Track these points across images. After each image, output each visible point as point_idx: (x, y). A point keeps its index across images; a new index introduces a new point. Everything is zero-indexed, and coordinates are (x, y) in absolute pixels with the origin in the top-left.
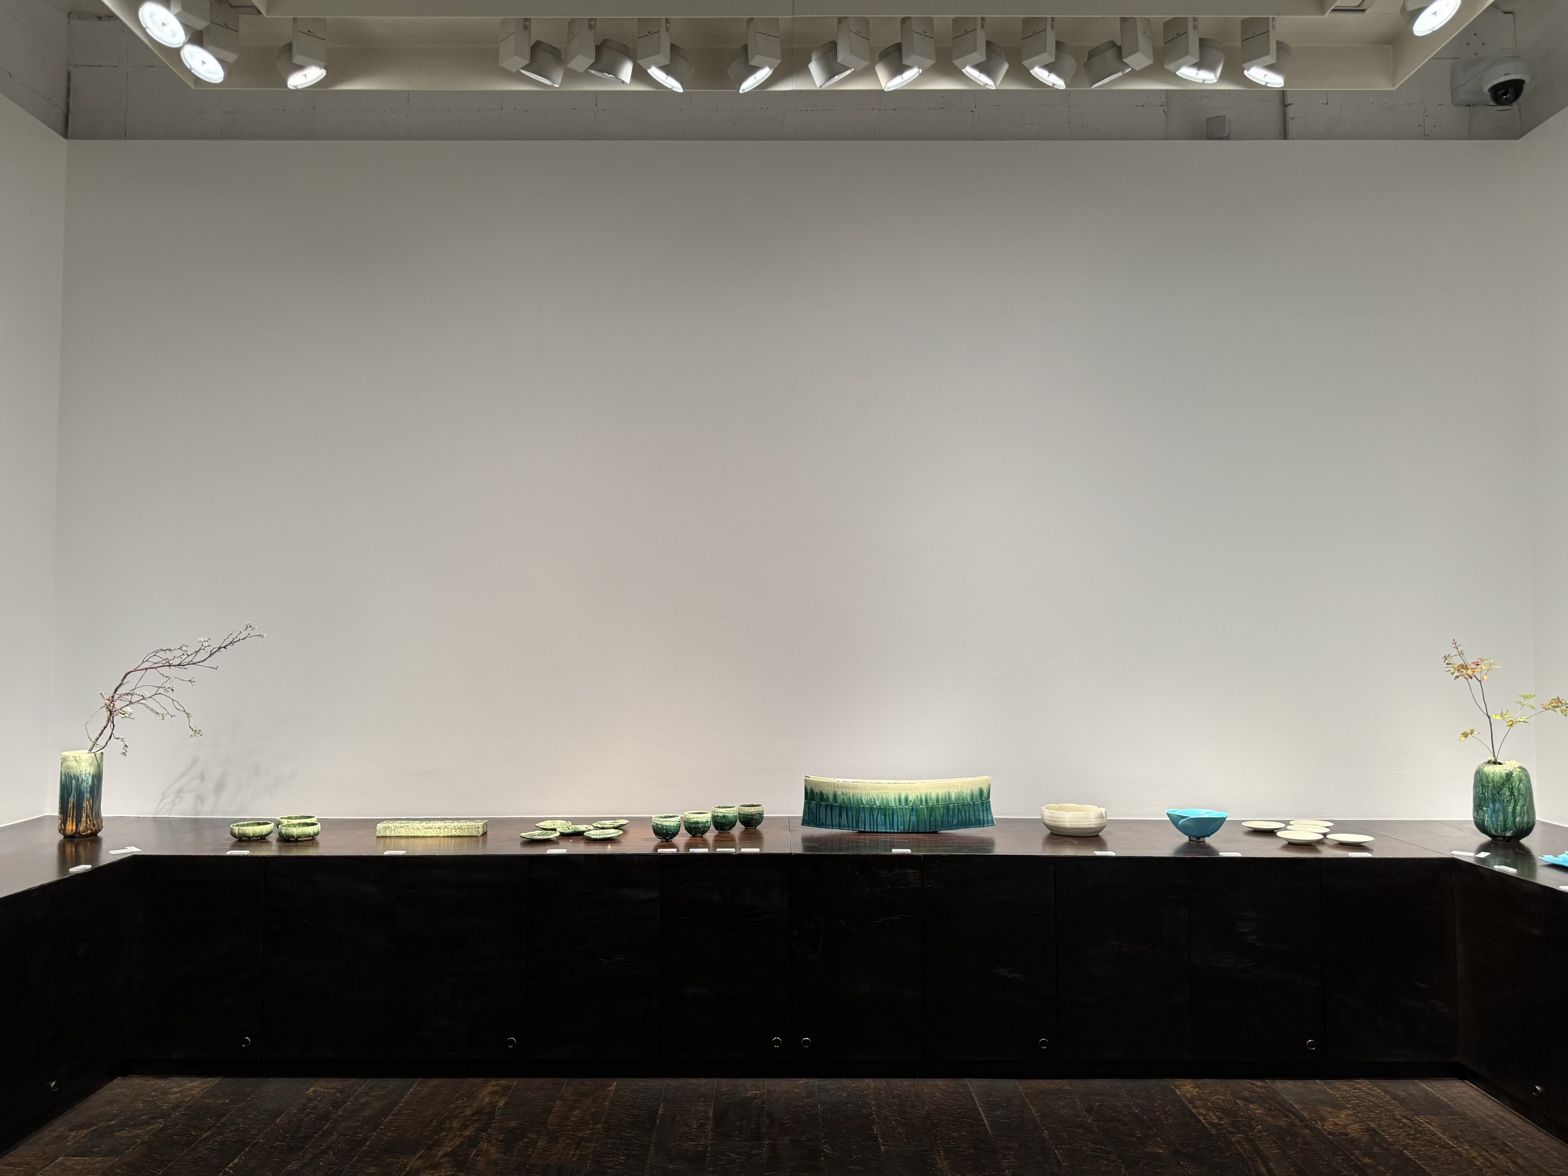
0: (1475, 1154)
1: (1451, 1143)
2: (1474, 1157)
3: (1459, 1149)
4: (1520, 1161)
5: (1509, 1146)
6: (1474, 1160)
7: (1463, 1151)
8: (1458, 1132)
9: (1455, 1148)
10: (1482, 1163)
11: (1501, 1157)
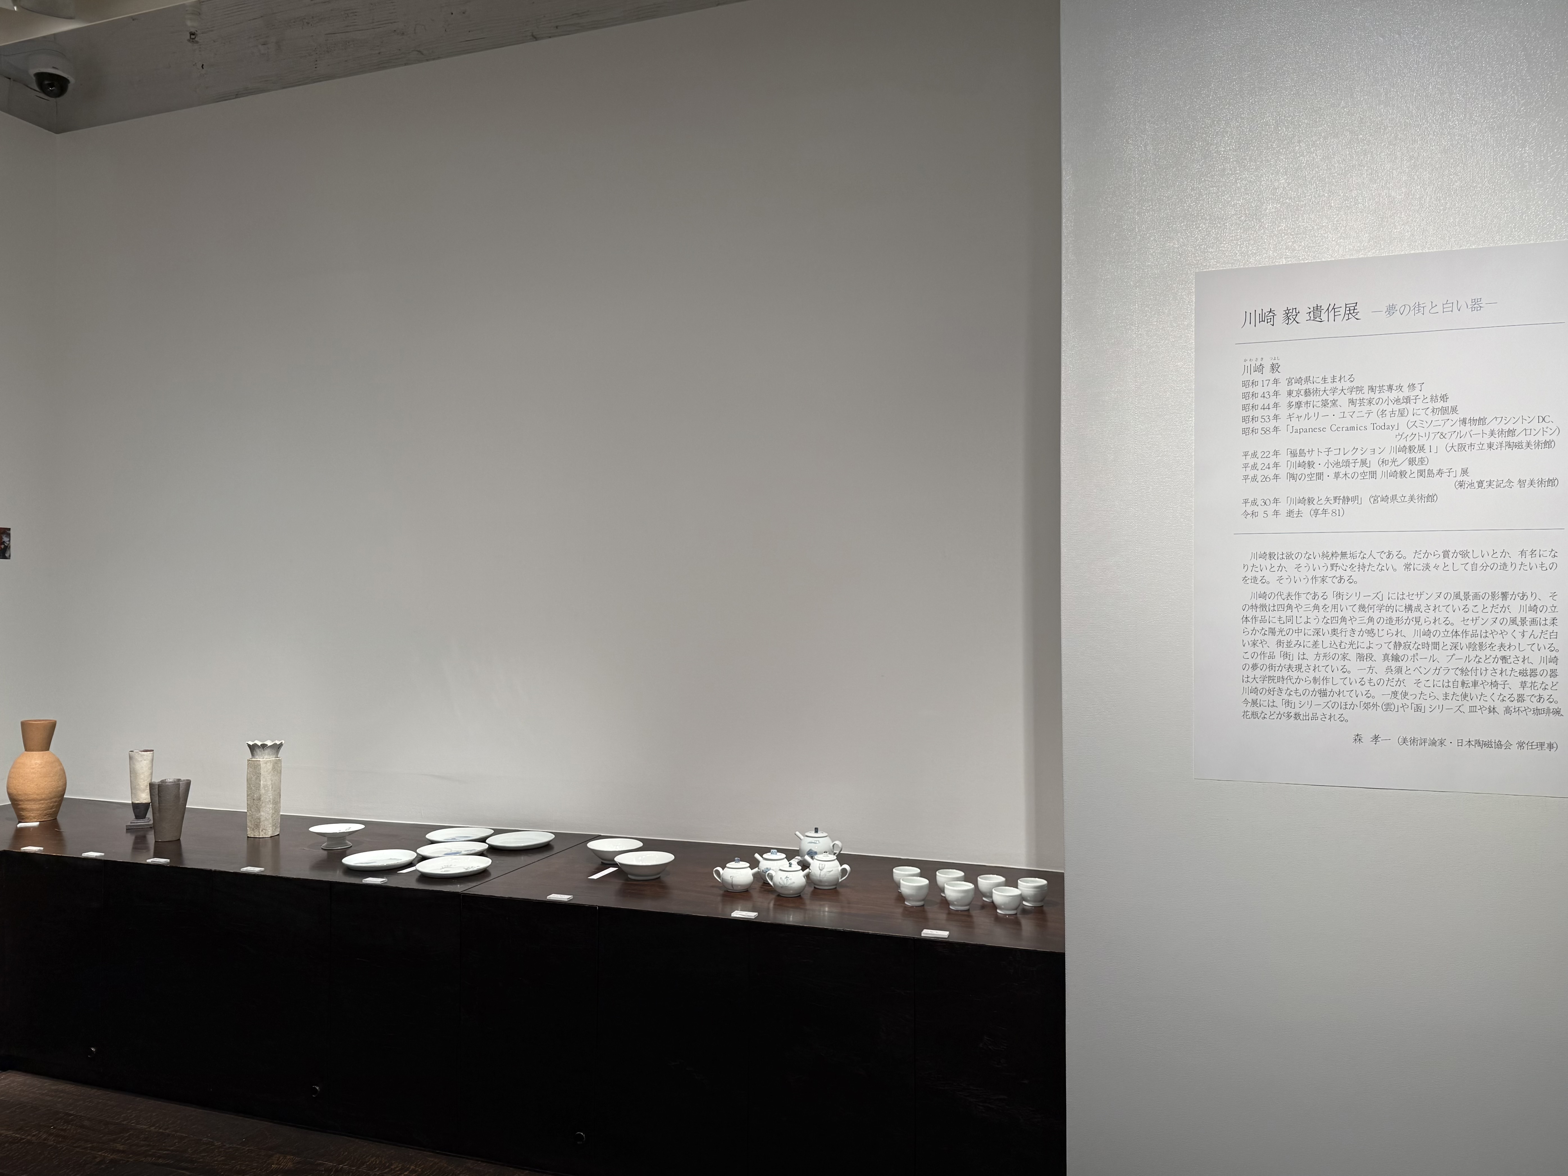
0: (44, 1136)
1: (19, 1136)
2: (45, 1139)
3: (29, 1137)
4: (86, 1123)
5: (72, 1115)
6: (45, 1142)
7: (33, 1138)
8: (22, 1123)
9: (24, 1139)
10: (54, 1140)
11: (69, 1127)
